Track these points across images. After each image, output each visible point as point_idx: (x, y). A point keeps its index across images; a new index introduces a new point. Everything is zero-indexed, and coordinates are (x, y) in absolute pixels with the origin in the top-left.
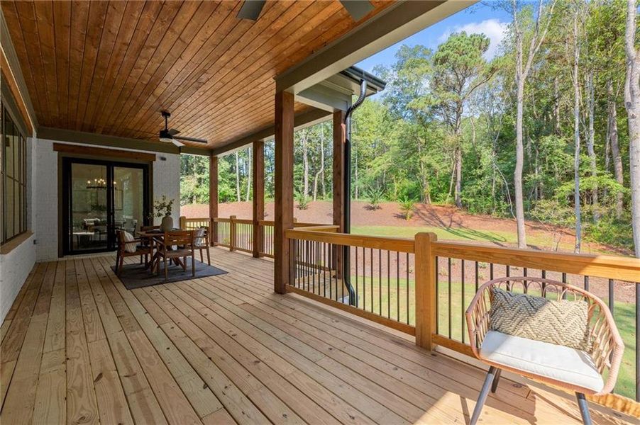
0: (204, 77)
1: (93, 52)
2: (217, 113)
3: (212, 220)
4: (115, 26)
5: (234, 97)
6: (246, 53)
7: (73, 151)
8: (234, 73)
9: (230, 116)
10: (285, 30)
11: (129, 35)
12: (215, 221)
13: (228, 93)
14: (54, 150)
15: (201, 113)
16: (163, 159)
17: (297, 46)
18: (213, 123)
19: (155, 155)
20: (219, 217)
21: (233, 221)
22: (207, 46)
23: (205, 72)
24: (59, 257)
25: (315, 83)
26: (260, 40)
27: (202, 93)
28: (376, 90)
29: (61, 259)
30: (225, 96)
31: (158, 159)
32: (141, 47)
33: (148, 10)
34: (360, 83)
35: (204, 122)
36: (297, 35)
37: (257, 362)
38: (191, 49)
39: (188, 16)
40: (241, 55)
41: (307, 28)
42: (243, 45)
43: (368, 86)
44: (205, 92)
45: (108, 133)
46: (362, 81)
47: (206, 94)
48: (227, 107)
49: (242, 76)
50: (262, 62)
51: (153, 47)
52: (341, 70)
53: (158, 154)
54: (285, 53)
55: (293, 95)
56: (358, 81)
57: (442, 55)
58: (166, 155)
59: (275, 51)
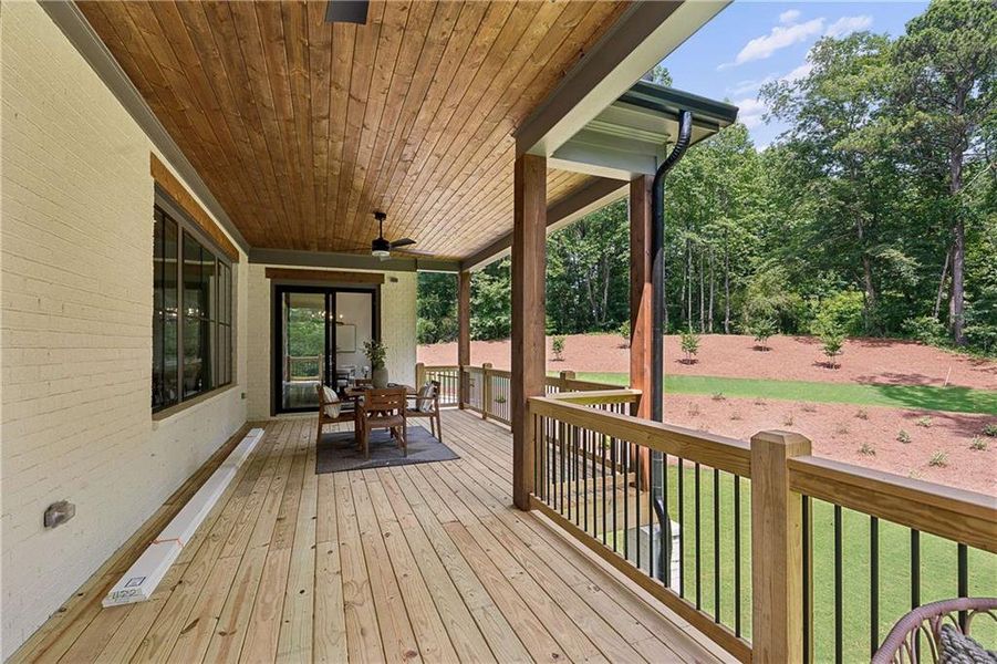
0: (408, 151)
1: (260, 141)
2: (448, 205)
3: (461, 369)
4: (266, 97)
5: (462, 176)
6: (453, 100)
7: (286, 277)
8: (449, 138)
9: (467, 208)
10: (502, 44)
11: (289, 107)
12: (466, 370)
13: (451, 172)
14: (267, 277)
15: (426, 208)
16: (394, 280)
17: (532, 68)
18: (448, 221)
19: (383, 275)
20: (472, 365)
21: (486, 371)
22: (392, 100)
23: (405, 142)
24: (272, 415)
25: (578, 129)
26: (466, 73)
27: (415, 177)
28: (716, 125)
29: (273, 418)
30: (448, 177)
31: (387, 280)
32: (310, 120)
33: (293, 62)
34: (679, 117)
35: (435, 220)
36: (525, 48)
37: (412, 654)
38: (372, 109)
39: (347, 55)
40: (448, 103)
41: (539, 30)
42: (444, 87)
43: (695, 121)
44: (418, 174)
45: (325, 249)
46: (682, 112)
47: (421, 176)
48: (459, 193)
49: (462, 139)
50: (484, 109)
51: (325, 118)
52: (618, 95)
53: (388, 274)
54: (514, 85)
55: (545, 159)
56: (673, 113)
57: (915, 39)
58: (397, 274)
59: (498, 85)
